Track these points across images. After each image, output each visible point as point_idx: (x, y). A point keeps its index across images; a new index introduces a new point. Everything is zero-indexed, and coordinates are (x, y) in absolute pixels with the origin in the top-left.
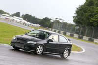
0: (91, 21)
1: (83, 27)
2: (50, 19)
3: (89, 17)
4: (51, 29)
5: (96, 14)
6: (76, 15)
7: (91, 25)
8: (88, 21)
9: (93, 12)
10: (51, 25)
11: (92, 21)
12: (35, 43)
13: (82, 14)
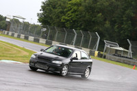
0: (62, 20)
1: (51, 29)
2: (6, 18)
3: (60, 15)
4: (6, 32)
5: (69, 11)
6: (42, 12)
7: (62, 25)
8: (58, 20)
9: (65, 8)
10: (6, 25)
11: (64, 21)
12: (61, 63)
13: (51, 10)
